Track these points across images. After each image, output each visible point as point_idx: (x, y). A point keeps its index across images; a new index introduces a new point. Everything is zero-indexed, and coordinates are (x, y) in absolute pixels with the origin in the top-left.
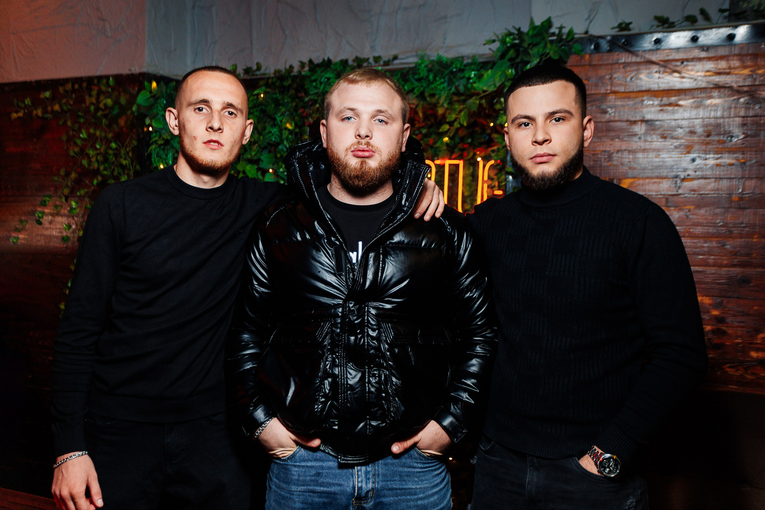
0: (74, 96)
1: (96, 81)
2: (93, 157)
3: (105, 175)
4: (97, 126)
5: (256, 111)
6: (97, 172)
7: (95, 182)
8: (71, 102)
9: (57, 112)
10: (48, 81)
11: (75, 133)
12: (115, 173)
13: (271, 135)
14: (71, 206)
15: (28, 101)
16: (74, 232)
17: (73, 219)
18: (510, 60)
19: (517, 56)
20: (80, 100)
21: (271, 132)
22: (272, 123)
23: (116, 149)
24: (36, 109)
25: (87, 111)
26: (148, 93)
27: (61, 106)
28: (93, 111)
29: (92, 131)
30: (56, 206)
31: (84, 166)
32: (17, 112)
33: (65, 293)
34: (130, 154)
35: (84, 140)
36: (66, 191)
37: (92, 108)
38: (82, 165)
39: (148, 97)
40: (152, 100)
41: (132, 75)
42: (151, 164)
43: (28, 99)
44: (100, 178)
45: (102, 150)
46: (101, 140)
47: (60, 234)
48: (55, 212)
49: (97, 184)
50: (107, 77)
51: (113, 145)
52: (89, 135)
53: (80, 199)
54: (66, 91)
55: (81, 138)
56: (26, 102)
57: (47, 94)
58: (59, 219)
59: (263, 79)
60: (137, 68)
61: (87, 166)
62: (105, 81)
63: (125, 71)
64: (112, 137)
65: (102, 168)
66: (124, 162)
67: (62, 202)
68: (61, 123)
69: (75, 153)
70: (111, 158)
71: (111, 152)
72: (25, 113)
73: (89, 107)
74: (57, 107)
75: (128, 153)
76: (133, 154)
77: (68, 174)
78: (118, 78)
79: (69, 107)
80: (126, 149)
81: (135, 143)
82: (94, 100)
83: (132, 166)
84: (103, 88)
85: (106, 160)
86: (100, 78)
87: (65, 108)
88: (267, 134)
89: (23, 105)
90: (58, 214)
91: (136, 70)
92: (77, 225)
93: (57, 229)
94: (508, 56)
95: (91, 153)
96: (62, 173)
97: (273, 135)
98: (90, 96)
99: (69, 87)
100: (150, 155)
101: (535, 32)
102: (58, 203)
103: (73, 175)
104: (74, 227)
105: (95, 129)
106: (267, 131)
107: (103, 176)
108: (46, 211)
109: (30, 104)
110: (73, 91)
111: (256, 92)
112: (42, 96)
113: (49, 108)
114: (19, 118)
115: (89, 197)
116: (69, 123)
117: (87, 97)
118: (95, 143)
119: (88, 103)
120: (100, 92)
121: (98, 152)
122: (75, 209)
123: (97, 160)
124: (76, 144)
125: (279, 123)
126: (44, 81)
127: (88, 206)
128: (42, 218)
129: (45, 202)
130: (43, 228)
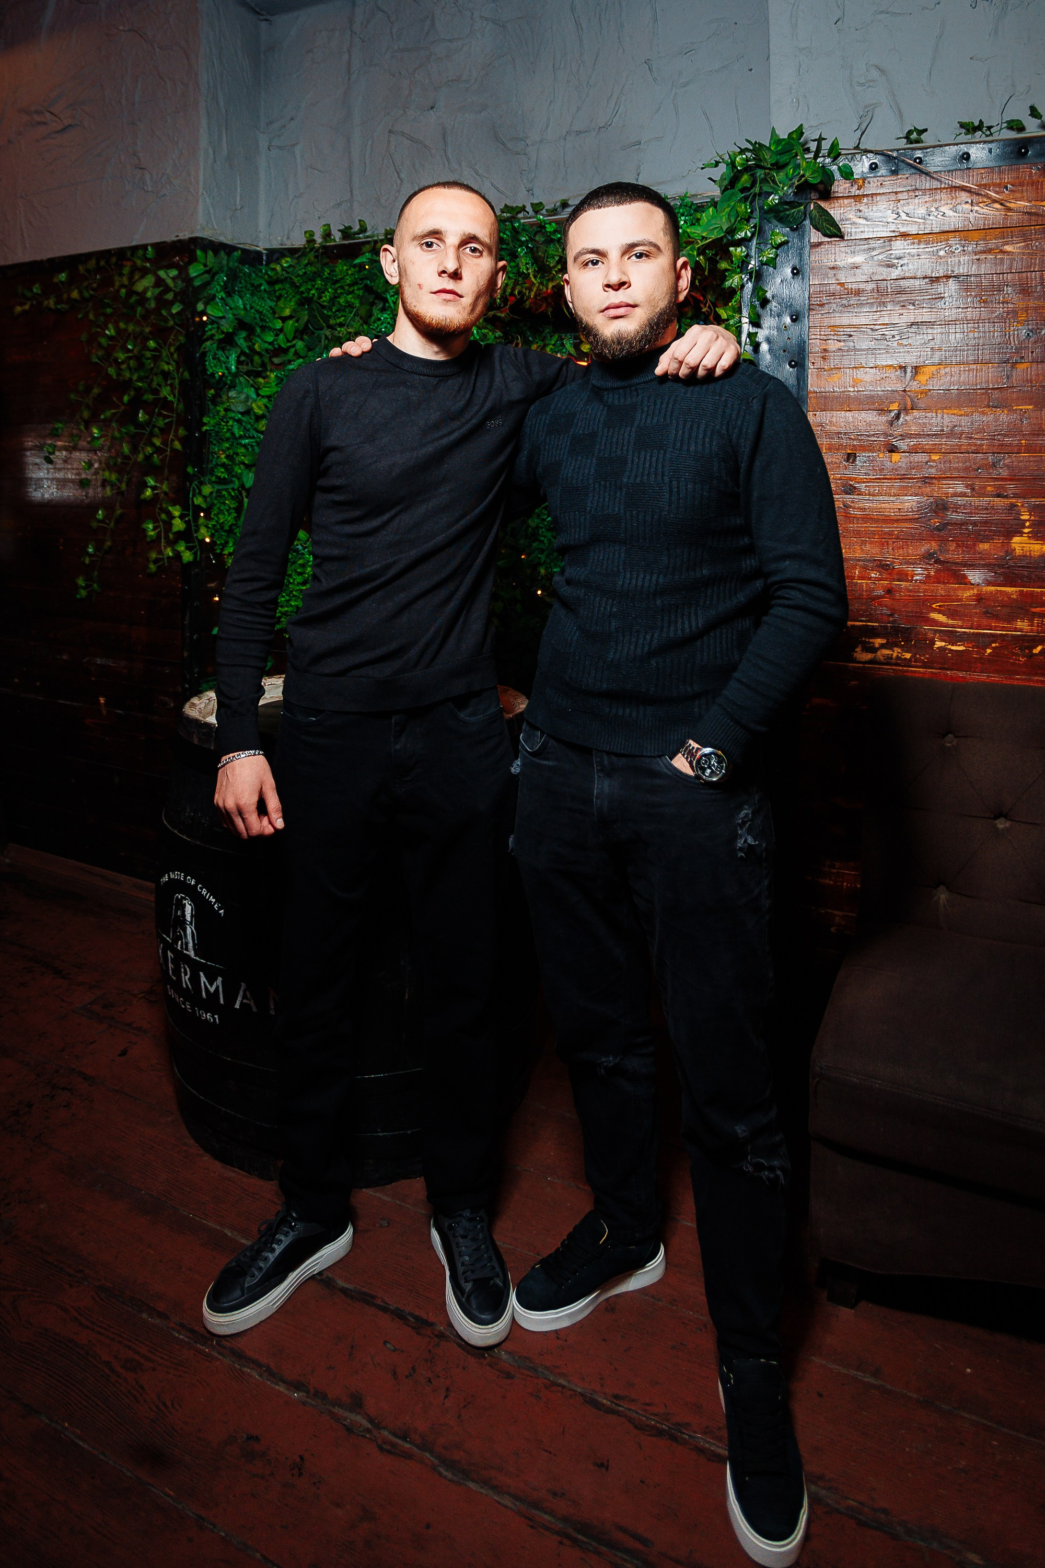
0: (98, 277)
1: (129, 254)
2: (123, 362)
3: (140, 388)
4: (129, 319)
5: (359, 289)
6: (126, 385)
7: (126, 398)
8: (95, 285)
9: (75, 300)
10: (65, 257)
11: (99, 330)
12: (154, 385)
13: (379, 323)
14: (91, 434)
15: (36, 289)
16: (96, 473)
17: (96, 454)
18: (743, 190)
19: (753, 184)
20: (107, 282)
21: (379, 319)
22: (381, 305)
23: (155, 350)
24: (48, 299)
25: (116, 297)
26: (202, 267)
27: (80, 293)
28: (123, 296)
29: (122, 325)
30: (71, 435)
31: (111, 376)
32: (22, 304)
33: (84, 563)
34: (175, 356)
35: (111, 338)
36: (86, 414)
37: (123, 291)
38: (108, 376)
39: (202, 272)
40: (206, 275)
41: (180, 241)
42: (206, 370)
43: (37, 286)
44: (132, 393)
45: (136, 352)
46: (135, 338)
47: (77, 477)
48: (71, 444)
49: (129, 401)
50: (144, 247)
51: (152, 344)
52: (118, 331)
53: (105, 425)
54: (88, 270)
55: (107, 335)
56: (35, 290)
57: (63, 276)
58: (77, 454)
59: (368, 242)
60: (186, 233)
61: (115, 377)
62: (140, 252)
63: (170, 237)
64: (150, 332)
65: (135, 377)
66: (166, 367)
67: (81, 431)
68: (80, 316)
69: (99, 359)
70: (149, 364)
71: (148, 354)
72: (32, 306)
73: (118, 291)
74: (75, 294)
75: (172, 354)
76: (179, 356)
77: (88, 390)
78: (160, 247)
79: (91, 292)
80: (169, 349)
81: (182, 339)
82: (125, 280)
83: (178, 374)
84: (139, 263)
85: (141, 365)
86: (134, 249)
87: (86, 295)
88: (374, 322)
89: (29, 294)
90: (75, 448)
91: (185, 235)
92: (100, 463)
93: (73, 469)
94: (739, 186)
95: (121, 356)
96: (81, 388)
97: (382, 324)
98: (121, 275)
99: (92, 264)
100: (204, 354)
101: (780, 148)
102: (75, 431)
103: (96, 391)
104: (96, 465)
105: (127, 323)
106: (373, 319)
107: (138, 390)
108: (59, 443)
109: (39, 292)
110: (99, 269)
111: (357, 261)
112: (55, 280)
113: (65, 296)
114: (24, 311)
115: (117, 421)
116: (91, 316)
117: (117, 278)
118: (126, 342)
119: (117, 284)
120: (134, 268)
121: (131, 354)
122: (98, 438)
123: (129, 368)
124: (100, 345)
125: (392, 305)
126: (59, 258)
127: (117, 434)
128: (53, 453)
129: (57, 429)
130: (55, 468)
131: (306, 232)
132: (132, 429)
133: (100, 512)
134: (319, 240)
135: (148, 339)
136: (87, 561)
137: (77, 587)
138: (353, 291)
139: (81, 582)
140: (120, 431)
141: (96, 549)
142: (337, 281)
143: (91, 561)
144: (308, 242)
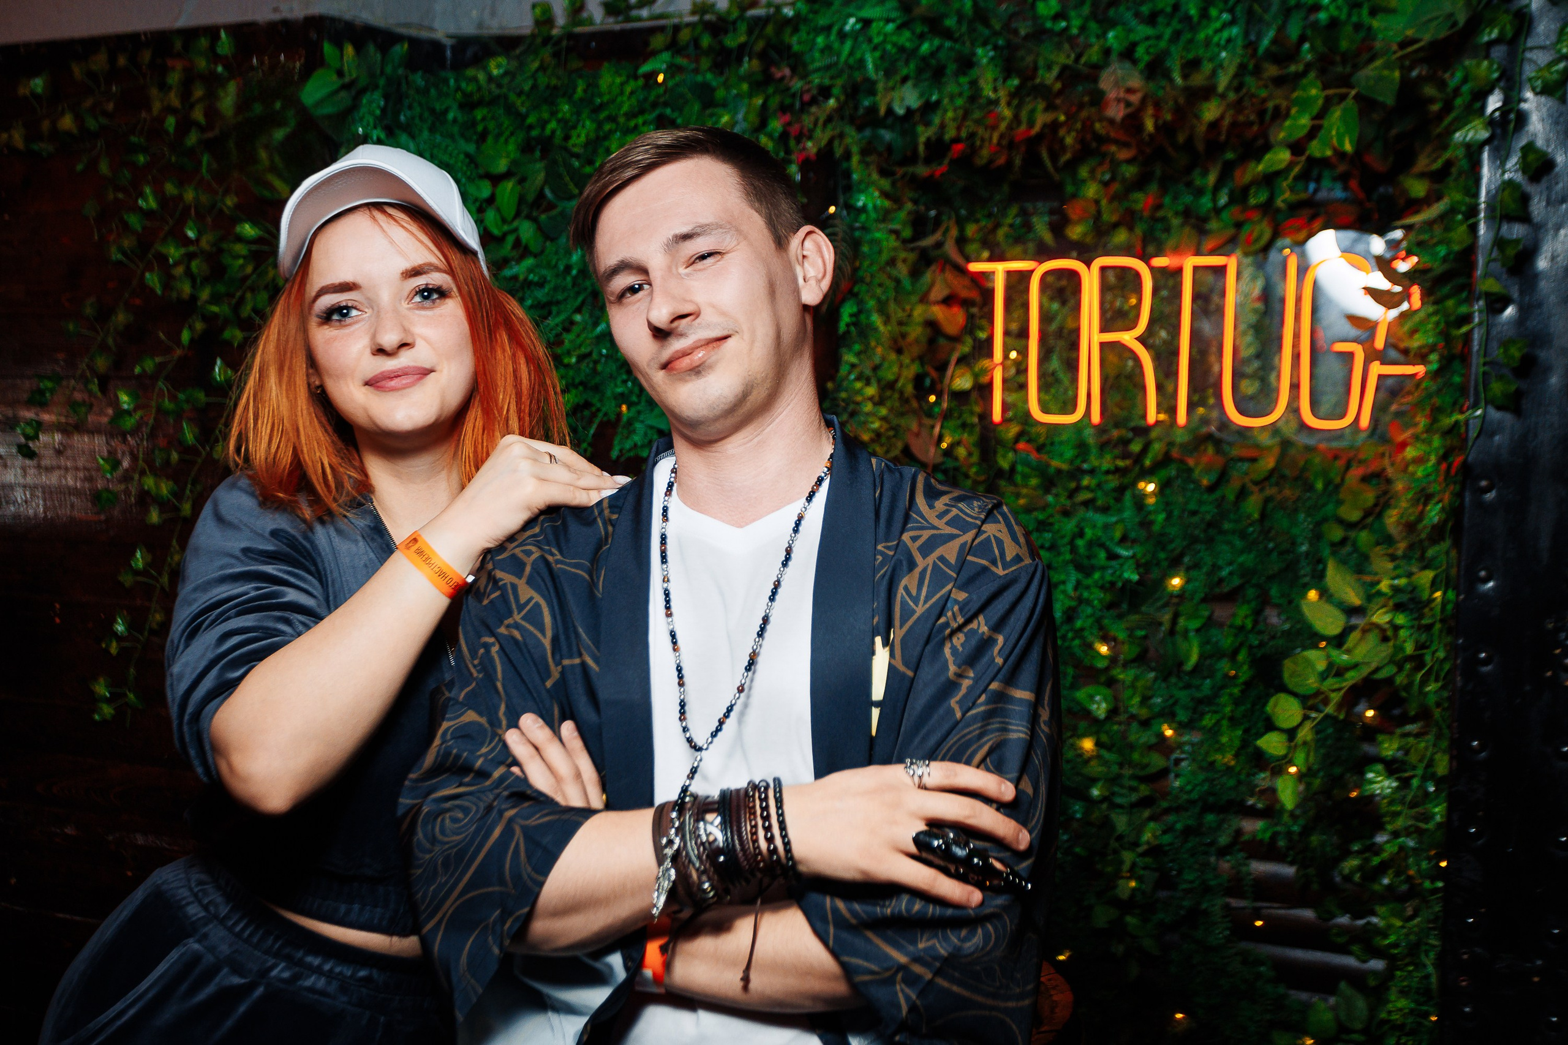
0: (114, 88)
1: (178, 45)
2: (177, 264)
3: (216, 316)
4: (184, 177)
6: (188, 308)
7: (186, 336)
8: (110, 106)
9: (68, 133)
10: (40, 45)
11: (120, 196)
12: (246, 311)
14: (116, 403)
16: (126, 478)
17: (125, 441)
20: (134, 100)
25: (155, 130)
26: (334, 77)
27: (78, 118)
28: (171, 130)
29: (170, 188)
30: (73, 405)
31: (152, 291)
33: (107, 651)
35: (148, 214)
36: (102, 363)
37: (171, 122)
38: (145, 289)
39: (335, 87)
40: (343, 94)
41: (285, 22)
44: (199, 326)
45: (204, 244)
46: (200, 217)
47: (87, 485)
48: (71, 421)
49: (192, 340)
50: (212, 32)
52: (163, 200)
53: (142, 387)
54: (90, 75)
55: (141, 209)
57: (38, 84)
58: (81, 442)
59: (662, 29)
60: (298, 6)
61: (159, 292)
62: (204, 42)
63: (263, 15)
65: (205, 294)
67: (91, 393)
68: (80, 167)
69: (124, 254)
73: (161, 120)
74: (67, 122)
77: (104, 315)
78: (244, 33)
79: (103, 121)
82: (174, 100)
84: (202, 64)
85: (217, 271)
86: (190, 35)
87: (92, 124)
90: (80, 427)
91: (296, 11)
92: (134, 458)
93: (77, 469)
95: (174, 252)
96: (89, 311)
98: (164, 87)
99: (100, 61)
102: (78, 396)
103: (121, 318)
104: (126, 464)
105: (181, 184)
108: (46, 417)
110: (114, 73)
111: (645, 68)
112: (22, 91)
113: (46, 125)
115: (167, 378)
116: (104, 168)
117: (154, 92)
118: (181, 223)
119: (157, 106)
120: (189, 79)
121: (192, 249)
122: (129, 413)
123: (188, 273)
124: (126, 226)
126: (27, 45)
127: (167, 404)
128: (36, 437)
129: (42, 392)
130: (39, 467)
131: (534, 6)
132: (201, 396)
133: (138, 555)
134: (561, 20)
135: (235, 221)
136: (114, 649)
137: (94, 700)
138: (636, 127)
139: (101, 689)
140: (173, 398)
141: (130, 627)
142: (602, 107)
143: (122, 651)
144: (538, 23)
